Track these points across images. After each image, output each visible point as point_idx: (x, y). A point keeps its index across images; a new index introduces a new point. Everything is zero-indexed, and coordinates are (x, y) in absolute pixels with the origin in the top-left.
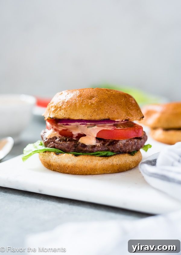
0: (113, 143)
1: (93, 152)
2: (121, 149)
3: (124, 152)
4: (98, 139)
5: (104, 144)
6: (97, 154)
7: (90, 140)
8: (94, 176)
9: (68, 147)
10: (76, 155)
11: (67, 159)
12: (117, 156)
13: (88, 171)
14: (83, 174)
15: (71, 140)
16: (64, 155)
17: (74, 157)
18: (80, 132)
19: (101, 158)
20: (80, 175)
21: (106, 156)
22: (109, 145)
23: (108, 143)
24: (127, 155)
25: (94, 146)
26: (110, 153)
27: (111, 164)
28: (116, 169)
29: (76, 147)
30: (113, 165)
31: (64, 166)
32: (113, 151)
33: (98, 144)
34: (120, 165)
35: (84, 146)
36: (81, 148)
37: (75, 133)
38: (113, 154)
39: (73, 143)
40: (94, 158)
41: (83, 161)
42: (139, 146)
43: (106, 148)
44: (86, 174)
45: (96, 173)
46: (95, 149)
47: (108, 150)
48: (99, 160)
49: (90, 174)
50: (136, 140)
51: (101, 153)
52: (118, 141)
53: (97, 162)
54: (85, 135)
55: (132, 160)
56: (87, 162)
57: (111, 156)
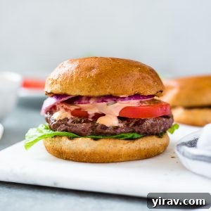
0: (139, 123)
1: (115, 134)
2: (148, 130)
3: (152, 134)
4: (120, 118)
5: (128, 125)
6: (121, 137)
7: (111, 121)
8: (118, 163)
9: (84, 130)
10: (95, 139)
11: (84, 144)
12: (144, 138)
13: (110, 157)
14: (104, 163)
15: (87, 121)
16: (80, 140)
17: (92, 141)
18: (97, 111)
19: (126, 142)
20: (101, 163)
21: (132, 139)
22: (134, 125)
23: (133, 124)
24: (154, 137)
25: (117, 128)
26: (136, 135)
27: (137, 148)
28: (143, 154)
29: (93, 130)
30: (140, 150)
31: (81, 153)
32: (139, 133)
33: (121, 125)
34: (148, 149)
35: (104, 127)
36: (101, 131)
37: (91, 112)
38: (139, 136)
39: (90, 125)
40: (117, 141)
41: (105, 145)
42: (167, 126)
43: (131, 130)
44: (108, 162)
45: (121, 160)
46: (118, 131)
47: (133, 132)
48: (124, 144)
49: (113, 162)
50: (164, 119)
51: (125, 135)
52: (144, 121)
53: (122, 146)
54: (104, 115)
55: (160, 143)
56: (109, 147)
57: (138, 139)
